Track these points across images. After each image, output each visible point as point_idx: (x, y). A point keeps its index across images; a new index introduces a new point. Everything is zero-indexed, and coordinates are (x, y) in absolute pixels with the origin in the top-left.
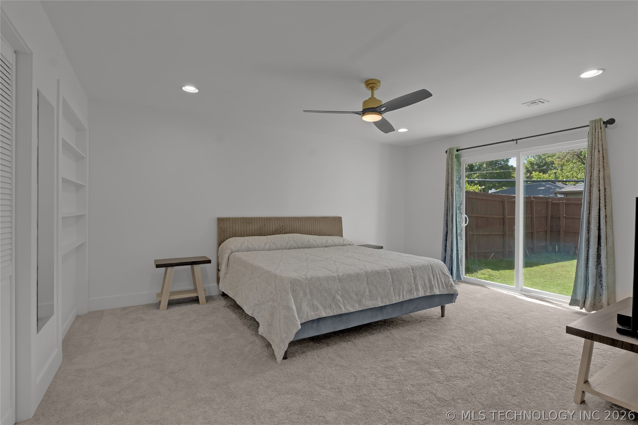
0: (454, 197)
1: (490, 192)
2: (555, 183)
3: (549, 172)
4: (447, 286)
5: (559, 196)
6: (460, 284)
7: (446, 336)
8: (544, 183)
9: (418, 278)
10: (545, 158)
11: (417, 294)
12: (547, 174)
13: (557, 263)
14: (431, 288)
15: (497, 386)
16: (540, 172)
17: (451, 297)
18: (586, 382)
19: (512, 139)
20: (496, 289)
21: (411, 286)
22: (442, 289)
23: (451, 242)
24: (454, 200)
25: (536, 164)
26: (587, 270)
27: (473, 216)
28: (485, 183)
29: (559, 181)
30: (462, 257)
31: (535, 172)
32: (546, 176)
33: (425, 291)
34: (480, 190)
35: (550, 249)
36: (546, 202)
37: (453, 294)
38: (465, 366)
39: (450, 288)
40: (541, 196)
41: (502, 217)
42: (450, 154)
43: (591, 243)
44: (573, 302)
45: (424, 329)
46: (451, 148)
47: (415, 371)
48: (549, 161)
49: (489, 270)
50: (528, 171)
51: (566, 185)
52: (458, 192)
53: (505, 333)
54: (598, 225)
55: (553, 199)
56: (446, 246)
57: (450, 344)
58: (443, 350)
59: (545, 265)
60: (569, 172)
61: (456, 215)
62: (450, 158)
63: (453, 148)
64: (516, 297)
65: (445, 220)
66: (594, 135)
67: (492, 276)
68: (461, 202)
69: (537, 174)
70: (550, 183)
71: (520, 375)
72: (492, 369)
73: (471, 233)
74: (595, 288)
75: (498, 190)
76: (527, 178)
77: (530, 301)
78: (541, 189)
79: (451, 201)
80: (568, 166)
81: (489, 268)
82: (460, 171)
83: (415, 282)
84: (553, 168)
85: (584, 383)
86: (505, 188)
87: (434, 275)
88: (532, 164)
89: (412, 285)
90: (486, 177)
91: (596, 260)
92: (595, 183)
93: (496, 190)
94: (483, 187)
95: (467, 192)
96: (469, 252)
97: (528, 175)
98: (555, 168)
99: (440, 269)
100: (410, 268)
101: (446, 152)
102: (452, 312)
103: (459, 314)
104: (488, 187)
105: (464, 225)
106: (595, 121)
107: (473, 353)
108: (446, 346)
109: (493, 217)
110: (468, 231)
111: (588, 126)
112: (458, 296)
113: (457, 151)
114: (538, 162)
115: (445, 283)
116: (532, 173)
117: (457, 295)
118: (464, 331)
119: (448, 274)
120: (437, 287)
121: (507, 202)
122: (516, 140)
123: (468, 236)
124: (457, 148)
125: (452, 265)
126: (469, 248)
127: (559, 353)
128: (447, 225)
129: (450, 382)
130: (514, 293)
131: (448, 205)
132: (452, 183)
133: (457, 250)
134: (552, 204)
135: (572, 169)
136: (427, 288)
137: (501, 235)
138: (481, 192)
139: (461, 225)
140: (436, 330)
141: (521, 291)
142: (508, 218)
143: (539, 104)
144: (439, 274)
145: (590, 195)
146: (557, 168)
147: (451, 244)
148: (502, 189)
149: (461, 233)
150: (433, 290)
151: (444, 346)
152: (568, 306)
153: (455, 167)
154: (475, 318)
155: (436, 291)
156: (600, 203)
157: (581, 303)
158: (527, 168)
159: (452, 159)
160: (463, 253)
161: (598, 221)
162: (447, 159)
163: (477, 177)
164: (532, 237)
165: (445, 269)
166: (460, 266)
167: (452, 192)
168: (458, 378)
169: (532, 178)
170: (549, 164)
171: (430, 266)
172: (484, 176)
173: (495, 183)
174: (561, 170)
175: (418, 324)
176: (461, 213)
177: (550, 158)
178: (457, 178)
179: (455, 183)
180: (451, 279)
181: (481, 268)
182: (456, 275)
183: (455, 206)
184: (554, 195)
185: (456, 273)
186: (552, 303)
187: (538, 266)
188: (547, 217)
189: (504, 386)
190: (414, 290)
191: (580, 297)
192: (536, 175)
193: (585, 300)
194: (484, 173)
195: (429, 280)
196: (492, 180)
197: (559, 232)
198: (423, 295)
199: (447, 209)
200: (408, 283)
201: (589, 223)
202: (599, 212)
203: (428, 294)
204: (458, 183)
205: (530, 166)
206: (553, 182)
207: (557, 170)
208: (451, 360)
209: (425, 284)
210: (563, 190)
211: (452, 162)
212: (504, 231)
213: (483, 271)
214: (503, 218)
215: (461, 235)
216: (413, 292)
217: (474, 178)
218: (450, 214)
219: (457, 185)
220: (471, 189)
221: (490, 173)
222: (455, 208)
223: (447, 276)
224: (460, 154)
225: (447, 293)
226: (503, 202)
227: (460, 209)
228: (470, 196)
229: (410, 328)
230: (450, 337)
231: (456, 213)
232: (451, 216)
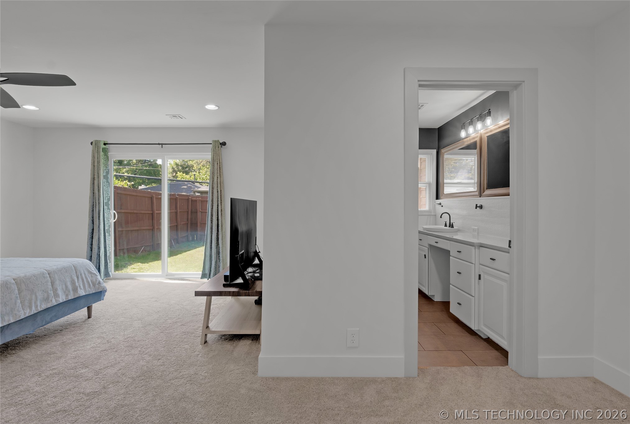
0: (100, 192)
1: (140, 188)
2: (194, 184)
3: (190, 173)
4: (94, 285)
5: (197, 194)
6: (108, 282)
7: (94, 336)
8: (186, 183)
9: (57, 282)
10: (187, 161)
11: (55, 300)
12: (189, 175)
13: (195, 250)
14: (75, 290)
15: (145, 358)
16: (183, 173)
17: (99, 295)
18: (208, 327)
19: (158, 143)
20: (144, 279)
21: (48, 292)
22: (89, 288)
23: (98, 240)
24: (100, 195)
25: (181, 166)
26: (211, 250)
27: (123, 211)
28: (135, 179)
29: (197, 182)
30: (110, 254)
31: (180, 172)
32: (188, 177)
33: (67, 295)
34: (129, 186)
35: (191, 238)
36: (187, 199)
37: (101, 291)
38: (116, 354)
39: (97, 286)
40: (184, 194)
41: (151, 212)
42: (96, 146)
43: (213, 230)
44: (204, 276)
45: (66, 337)
46: (97, 141)
47: (58, 381)
48: (190, 164)
49: (139, 264)
50: (174, 171)
51: (202, 185)
52: (105, 187)
53: (152, 314)
54: (217, 217)
55: (193, 196)
56: (92, 245)
57: (99, 341)
58: (91, 349)
59: (187, 252)
60: (204, 175)
61: (104, 211)
62: (96, 151)
63: (99, 141)
64: (162, 282)
65: (91, 216)
66: (214, 151)
67: (142, 269)
68: (109, 197)
69: (181, 174)
70: (190, 182)
71: (164, 342)
72: (141, 346)
73: (120, 229)
74: (216, 262)
75: (148, 186)
76: (174, 177)
77: (173, 282)
78: (184, 188)
79: (97, 197)
80: (204, 170)
81: (138, 262)
82: (108, 165)
83: (53, 288)
84: (193, 170)
85: (206, 328)
86: (154, 185)
87: (78, 275)
88: (177, 165)
89: (50, 292)
90: (135, 173)
91: (216, 242)
92: (215, 186)
93: (146, 186)
94: (133, 183)
95: (115, 187)
96: (118, 248)
97: (174, 174)
98: (195, 171)
99: (86, 268)
100: (46, 273)
101: (92, 143)
102: (100, 310)
103: (108, 310)
104: (138, 182)
105: (113, 221)
106: (215, 141)
107: (123, 340)
108: (95, 344)
109: (143, 212)
110: (117, 227)
111: (211, 144)
112: (106, 293)
113: (105, 144)
114: (183, 163)
115: (91, 282)
116: (177, 173)
117: (106, 291)
118: (114, 324)
119: (95, 272)
120: (82, 287)
121: (156, 198)
122: (162, 144)
123: (117, 232)
124: (104, 141)
125: (99, 263)
126: (118, 245)
127: (193, 316)
128: (93, 222)
129: (100, 374)
130: (161, 279)
131: (95, 200)
132: (98, 177)
133: (105, 248)
134: (192, 201)
135: (206, 173)
136: (69, 292)
137: (150, 229)
138: (130, 187)
139: (109, 221)
140: (82, 333)
141: (167, 276)
142: (156, 213)
143: (179, 118)
144: (85, 274)
145: (212, 195)
146: (196, 171)
147: (98, 241)
148: (152, 186)
149: (109, 229)
150: (78, 292)
151: (92, 345)
152: (200, 280)
153: (102, 161)
154: (125, 310)
155: (81, 292)
156: (218, 201)
157: (208, 276)
158: (173, 168)
159: (98, 152)
160: (111, 250)
161: (217, 214)
162: (93, 151)
163: (127, 172)
164: (177, 230)
165: (92, 267)
166: (109, 263)
167: (99, 187)
168: (108, 368)
169: (177, 177)
170: (190, 167)
171: (73, 267)
172: (134, 172)
173: (145, 179)
174: (199, 173)
175: (58, 334)
176: (108, 209)
177: (191, 161)
178: (104, 172)
179: (102, 177)
180: (99, 277)
181: (131, 262)
182: (104, 273)
183: (102, 202)
184: (193, 193)
185: (104, 271)
186: (190, 280)
187: (181, 254)
188: (188, 212)
189: (151, 356)
190: (51, 297)
191: (207, 272)
192: (181, 176)
193: (210, 272)
194: (134, 169)
195: (71, 282)
196: (142, 176)
197: (197, 224)
198: (65, 300)
199: (93, 205)
200: (43, 291)
201: (212, 215)
202: (218, 208)
203: (71, 297)
204: (106, 177)
205: (176, 167)
206: (193, 182)
207: (196, 172)
208: (101, 355)
209: (66, 287)
210: (200, 189)
211: (98, 155)
212: (153, 225)
213: (133, 266)
214: (152, 214)
215: (109, 232)
216: (50, 299)
217: (123, 173)
218: (96, 210)
219: (105, 180)
220: (119, 184)
221: (140, 169)
222: (102, 203)
223: (94, 274)
224: (108, 149)
225: (94, 292)
226: (152, 198)
227: (107, 204)
228: (119, 191)
229: (47, 342)
230: (98, 334)
231: (104, 209)
232: (98, 212)
